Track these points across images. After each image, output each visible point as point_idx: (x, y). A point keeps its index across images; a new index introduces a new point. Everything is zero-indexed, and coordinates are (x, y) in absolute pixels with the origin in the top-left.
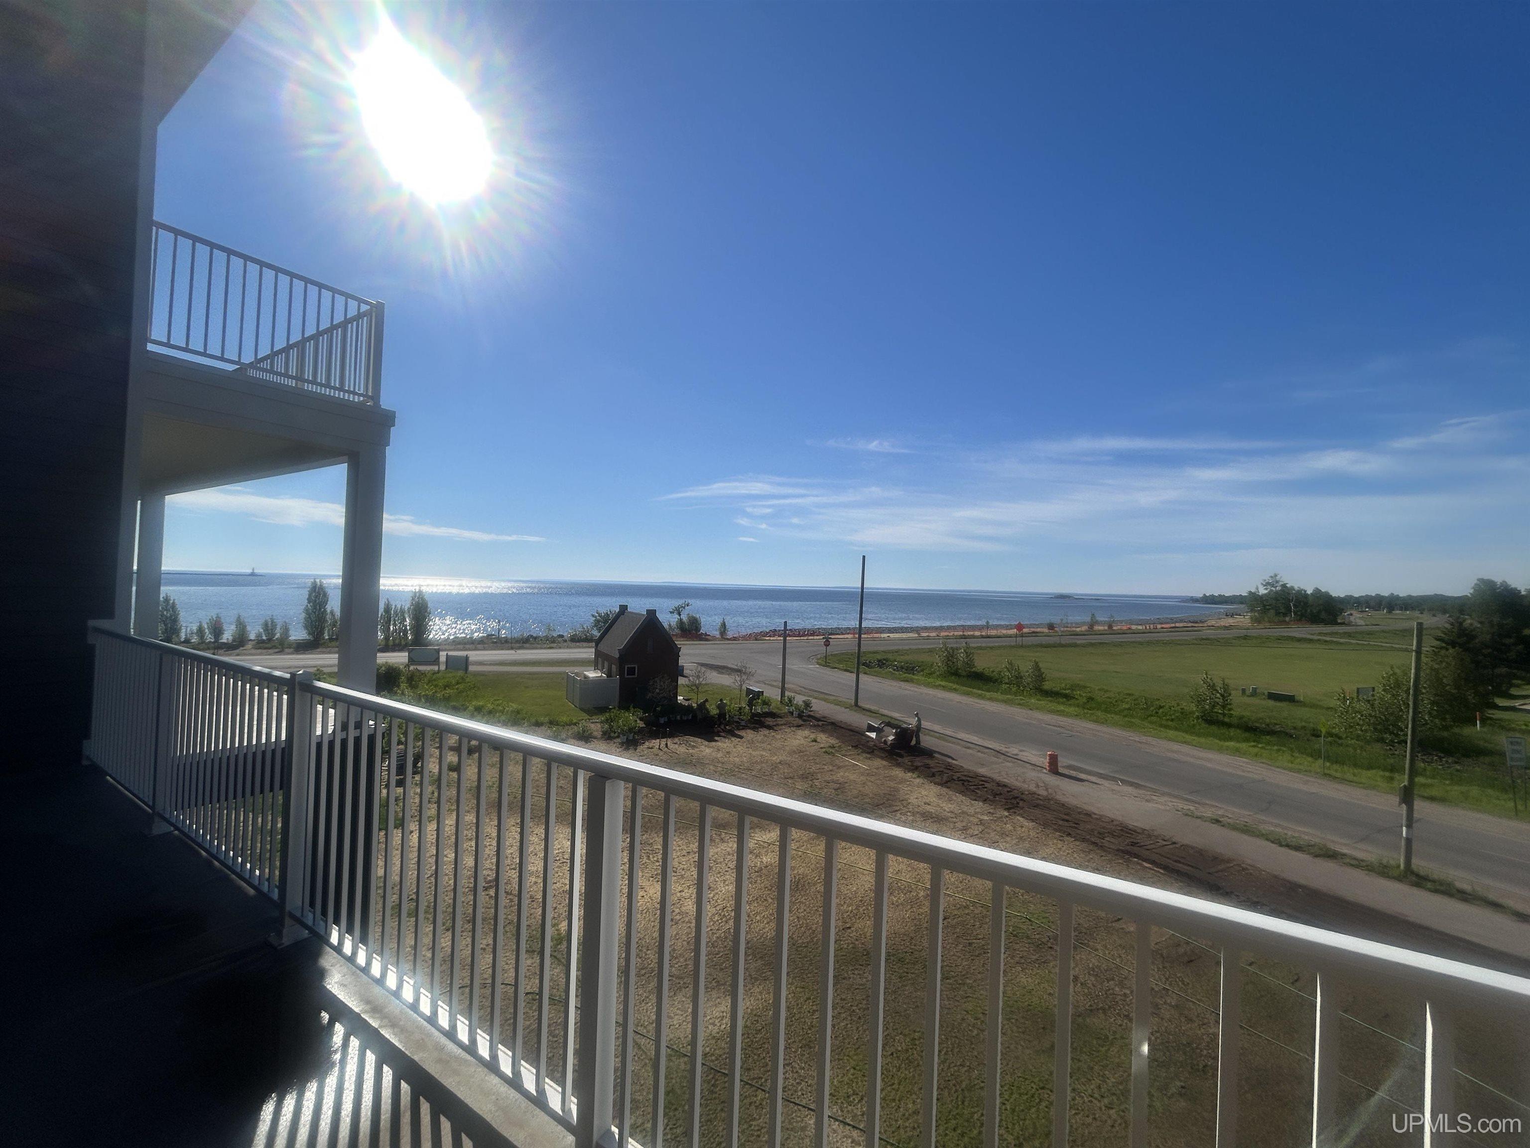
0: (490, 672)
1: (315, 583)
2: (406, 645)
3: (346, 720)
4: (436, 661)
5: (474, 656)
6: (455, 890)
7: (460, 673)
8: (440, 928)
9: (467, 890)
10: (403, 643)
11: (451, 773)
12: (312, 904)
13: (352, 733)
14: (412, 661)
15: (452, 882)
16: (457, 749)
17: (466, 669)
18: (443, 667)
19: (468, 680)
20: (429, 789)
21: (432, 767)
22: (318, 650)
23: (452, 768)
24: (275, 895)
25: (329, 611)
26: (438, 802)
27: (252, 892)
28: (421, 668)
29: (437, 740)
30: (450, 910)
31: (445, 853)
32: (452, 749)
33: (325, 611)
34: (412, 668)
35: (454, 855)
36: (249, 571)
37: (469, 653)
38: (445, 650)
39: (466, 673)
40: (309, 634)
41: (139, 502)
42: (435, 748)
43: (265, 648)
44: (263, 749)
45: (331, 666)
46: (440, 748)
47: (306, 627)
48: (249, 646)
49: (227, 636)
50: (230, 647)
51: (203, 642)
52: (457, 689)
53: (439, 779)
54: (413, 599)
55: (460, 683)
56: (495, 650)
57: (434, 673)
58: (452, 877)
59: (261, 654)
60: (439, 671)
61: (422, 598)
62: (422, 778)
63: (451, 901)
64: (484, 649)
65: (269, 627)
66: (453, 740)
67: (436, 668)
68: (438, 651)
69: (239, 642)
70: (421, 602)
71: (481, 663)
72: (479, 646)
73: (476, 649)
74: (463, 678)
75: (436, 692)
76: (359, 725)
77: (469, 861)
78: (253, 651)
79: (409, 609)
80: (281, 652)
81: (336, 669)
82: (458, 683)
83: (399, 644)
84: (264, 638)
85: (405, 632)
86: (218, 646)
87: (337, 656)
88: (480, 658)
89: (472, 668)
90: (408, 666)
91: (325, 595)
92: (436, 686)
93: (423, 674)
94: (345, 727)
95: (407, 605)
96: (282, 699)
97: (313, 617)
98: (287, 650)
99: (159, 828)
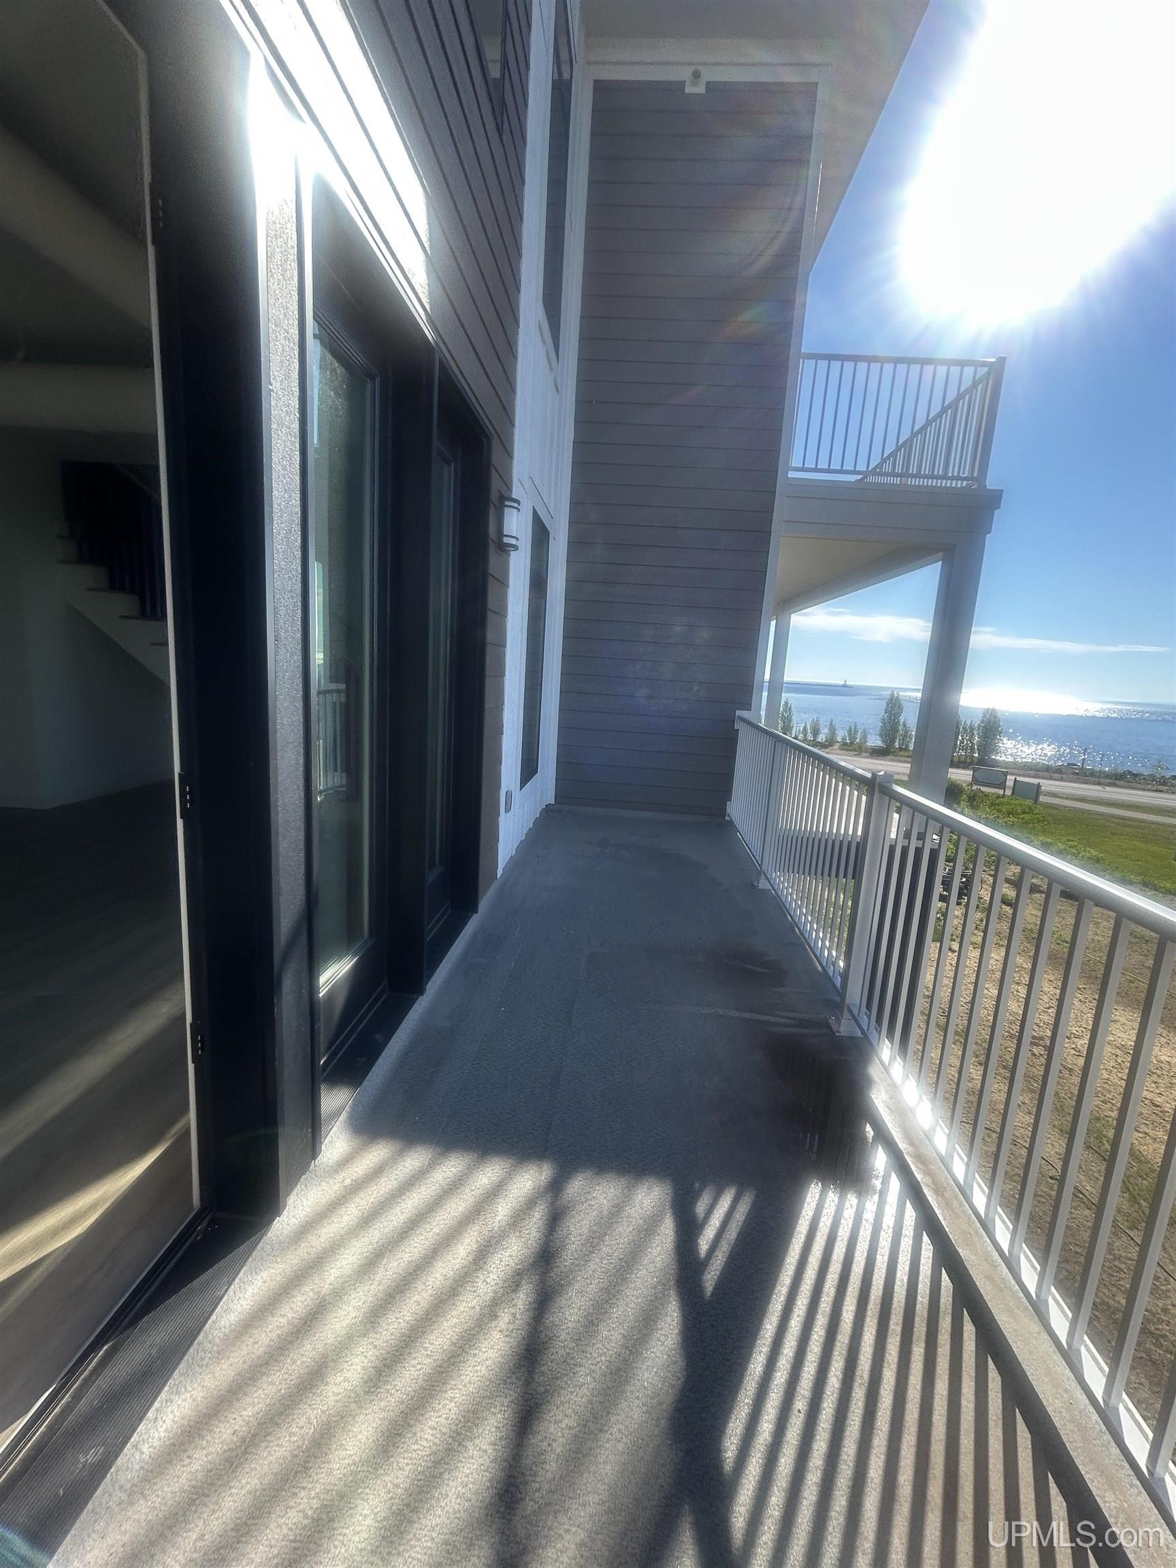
0: (1065, 807)
1: (892, 695)
2: (971, 764)
3: (909, 828)
4: (1002, 785)
5: (1047, 785)
6: (993, 1027)
7: (1029, 802)
8: (970, 1059)
9: (1006, 1034)
10: (968, 760)
11: (1004, 906)
12: (869, 1006)
13: (914, 843)
14: (975, 780)
15: (991, 1018)
16: (1017, 884)
17: (1036, 800)
18: (1008, 792)
19: (1037, 811)
20: (976, 916)
21: (982, 892)
22: (889, 757)
23: (1005, 901)
24: (838, 981)
25: (901, 723)
26: (985, 932)
27: (820, 968)
28: (984, 789)
29: (993, 867)
30: (986, 1045)
31: (987, 986)
32: (1008, 881)
33: (899, 722)
34: (974, 787)
35: (997, 992)
36: (842, 683)
37: (1041, 781)
38: (1013, 774)
39: (1036, 803)
40: (883, 741)
41: (773, 623)
42: (989, 875)
43: (848, 750)
44: (841, 838)
45: (904, 774)
46: (995, 876)
47: (881, 735)
48: (836, 746)
49: (821, 738)
50: (823, 746)
51: (806, 740)
52: (1022, 819)
53: (989, 909)
54: (984, 716)
55: (1027, 813)
56: (1075, 782)
57: (998, 797)
58: (992, 1013)
59: (844, 755)
60: (1004, 796)
61: (994, 716)
62: (969, 900)
63: (987, 1037)
64: (1062, 780)
65: (852, 732)
66: (1013, 871)
67: (1001, 792)
68: (1006, 774)
69: (829, 744)
70: (992, 718)
71: (1054, 795)
72: (1056, 775)
73: (1051, 778)
74: (1030, 808)
75: (998, 817)
76: (921, 837)
77: (1014, 1006)
78: (839, 752)
79: (979, 726)
80: (859, 755)
81: (906, 778)
82: (1024, 813)
83: (965, 762)
84: (848, 741)
85: (972, 749)
86: (816, 744)
87: (909, 765)
88: (1053, 789)
89: (1042, 799)
90: (971, 784)
91: (900, 707)
92: (999, 811)
93: (986, 795)
94: (907, 836)
95: (977, 723)
96: (861, 800)
97: (888, 726)
98: (863, 754)
99: (763, 884)
